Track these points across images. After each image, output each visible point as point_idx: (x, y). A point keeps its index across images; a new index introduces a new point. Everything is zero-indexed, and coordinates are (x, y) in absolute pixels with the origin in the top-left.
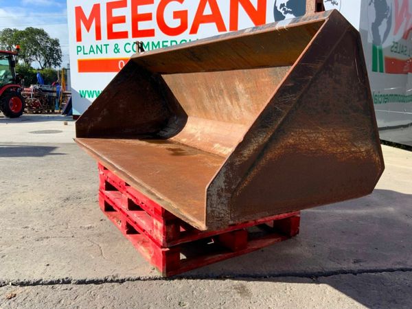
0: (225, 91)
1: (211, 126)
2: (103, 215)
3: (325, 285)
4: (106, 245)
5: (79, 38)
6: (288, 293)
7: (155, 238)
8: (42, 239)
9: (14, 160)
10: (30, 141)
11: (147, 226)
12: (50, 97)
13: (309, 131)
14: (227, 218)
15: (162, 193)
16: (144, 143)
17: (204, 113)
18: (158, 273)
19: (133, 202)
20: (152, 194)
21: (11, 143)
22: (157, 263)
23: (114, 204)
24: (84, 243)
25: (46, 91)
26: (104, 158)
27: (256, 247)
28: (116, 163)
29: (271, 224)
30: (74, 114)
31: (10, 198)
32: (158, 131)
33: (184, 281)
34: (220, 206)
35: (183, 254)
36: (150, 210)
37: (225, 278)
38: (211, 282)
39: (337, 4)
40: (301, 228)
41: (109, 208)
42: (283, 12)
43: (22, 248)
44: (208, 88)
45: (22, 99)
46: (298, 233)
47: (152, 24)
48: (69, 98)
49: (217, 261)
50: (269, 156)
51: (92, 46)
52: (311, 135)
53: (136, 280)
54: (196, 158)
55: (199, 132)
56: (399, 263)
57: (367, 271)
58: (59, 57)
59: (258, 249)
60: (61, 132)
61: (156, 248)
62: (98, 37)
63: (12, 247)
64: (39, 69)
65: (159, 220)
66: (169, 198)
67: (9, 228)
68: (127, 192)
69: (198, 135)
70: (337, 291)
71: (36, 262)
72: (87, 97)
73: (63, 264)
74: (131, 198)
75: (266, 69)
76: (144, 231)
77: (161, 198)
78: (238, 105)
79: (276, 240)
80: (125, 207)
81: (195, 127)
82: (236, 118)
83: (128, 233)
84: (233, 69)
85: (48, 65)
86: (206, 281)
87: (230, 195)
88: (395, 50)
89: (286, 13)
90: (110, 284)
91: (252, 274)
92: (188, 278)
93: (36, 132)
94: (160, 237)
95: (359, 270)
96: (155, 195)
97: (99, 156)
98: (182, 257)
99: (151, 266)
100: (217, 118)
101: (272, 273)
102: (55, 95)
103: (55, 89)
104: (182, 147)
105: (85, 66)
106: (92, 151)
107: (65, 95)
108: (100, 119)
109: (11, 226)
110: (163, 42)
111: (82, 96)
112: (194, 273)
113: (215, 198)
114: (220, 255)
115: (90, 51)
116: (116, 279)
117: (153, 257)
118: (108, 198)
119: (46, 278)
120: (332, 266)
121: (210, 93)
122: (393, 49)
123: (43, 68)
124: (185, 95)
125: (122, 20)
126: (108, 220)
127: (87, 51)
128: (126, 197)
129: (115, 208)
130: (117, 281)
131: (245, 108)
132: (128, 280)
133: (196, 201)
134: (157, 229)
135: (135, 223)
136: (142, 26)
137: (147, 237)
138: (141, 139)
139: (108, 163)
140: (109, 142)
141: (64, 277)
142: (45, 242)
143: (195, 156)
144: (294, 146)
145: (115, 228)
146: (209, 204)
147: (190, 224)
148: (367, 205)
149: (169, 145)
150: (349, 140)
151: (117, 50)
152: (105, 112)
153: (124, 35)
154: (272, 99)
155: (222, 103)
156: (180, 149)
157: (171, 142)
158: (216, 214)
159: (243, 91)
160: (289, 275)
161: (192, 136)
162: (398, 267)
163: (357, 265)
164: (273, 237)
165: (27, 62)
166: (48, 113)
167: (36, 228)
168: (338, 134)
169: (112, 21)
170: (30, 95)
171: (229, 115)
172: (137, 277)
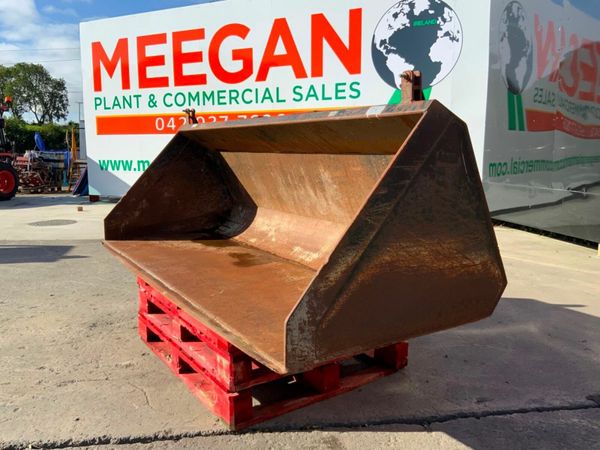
0: (306, 179)
1: (289, 222)
2: (145, 347)
3: (440, 433)
4: (153, 389)
5: (98, 87)
6: (392, 446)
7: (219, 379)
8: (65, 384)
9: (12, 268)
10: (31, 239)
11: (208, 364)
12: (54, 169)
13: (408, 244)
14: (312, 356)
15: (229, 324)
16: (198, 246)
17: (280, 204)
18: (224, 426)
19: (188, 331)
20: (217, 325)
21: (5, 241)
22: (222, 412)
23: (161, 332)
24: (123, 388)
25: (48, 161)
26: (149, 272)
27: (351, 386)
28: (165, 279)
29: (371, 353)
30: (90, 193)
31: (13, 326)
32: (217, 228)
33: (258, 434)
34: (302, 343)
35: (257, 398)
36: (212, 343)
37: (311, 429)
38: (293, 435)
39: (458, 41)
40: (409, 357)
41: (153, 338)
42: (384, 51)
43: (40, 397)
44: (284, 173)
45: (15, 174)
46: (406, 364)
47: (203, 68)
48: (83, 170)
49: (301, 407)
50: (360, 278)
51: (116, 98)
52: (412, 250)
53: (196, 435)
54: (269, 269)
55: (274, 229)
56: (534, 401)
57: (493, 414)
58: (64, 107)
59: (356, 387)
60: (75, 222)
61: (222, 393)
62: (126, 84)
63: (25, 397)
64: (34, 124)
65: (224, 356)
66: (239, 330)
67: (18, 370)
68: (180, 317)
69: (272, 233)
70: (454, 441)
71: (61, 415)
72: (110, 169)
73: (98, 417)
74: (184, 325)
75: (358, 156)
76: (204, 369)
77: (229, 330)
78: (324, 196)
79: (378, 374)
80: (176, 337)
81: (267, 222)
82: (321, 212)
83: (181, 372)
84: (316, 153)
85: (47, 117)
86: (287, 434)
87: (313, 328)
88: (540, 99)
89: (388, 52)
90: (163, 443)
91: (346, 423)
92: (263, 431)
93: (38, 224)
94: (225, 377)
95: (483, 412)
96: (220, 326)
97: (140, 269)
98: (256, 402)
99: (215, 417)
100: (298, 211)
101: (373, 420)
102: (62, 165)
103: (62, 157)
104: (250, 251)
105: (107, 126)
106: (129, 262)
107: (76, 166)
108: (137, 214)
109: (21, 367)
110: (219, 92)
111: (102, 168)
112: (271, 424)
113: (296, 333)
114: (305, 399)
115: (114, 105)
116: (169, 435)
117: (217, 405)
118: (152, 324)
119: (76, 438)
120: (449, 408)
121: (287, 180)
122: (537, 98)
123: (40, 122)
124: (253, 179)
125: (159, 61)
126: (152, 354)
127: (109, 104)
128: (178, 324)
129: (162, 338)
130: (171, 438)
131: (333, 201)
132: (186, 436)
133: (272, 334)
134: (222, 368)
135: (192, 359)
136: (189, 69)
137: (209, 378)
138: (195, 240)
139: (155, 279)
140: (150, 245)
141: (101, 435)
142: (70, 388)
143: (270, 264)
144: (390, 263)
145: (163, 364)
146: (290, 340)
147: (267, 365)
148: (500, 322)
149: (233, 248)
150: (459, 252)
151: (152, 103)
152: (144, 203)
153: (162, 82)
154: (362, 211)
155: (302, 192)
156: (248, 254)
157: (236, 244)
158: (298, 352)
159: (330, 181)
160: (394, 422)
161: (263, 235)
162: (533, 406)
163: (481, 406)
164: (375, 371)
165: (17, 113)
166: (53, 192)
167: (55, 368)
168: (445, 246)
169: (145, 62)
170: (25, 167)
171: (313, 208)
172: (197, 431)
